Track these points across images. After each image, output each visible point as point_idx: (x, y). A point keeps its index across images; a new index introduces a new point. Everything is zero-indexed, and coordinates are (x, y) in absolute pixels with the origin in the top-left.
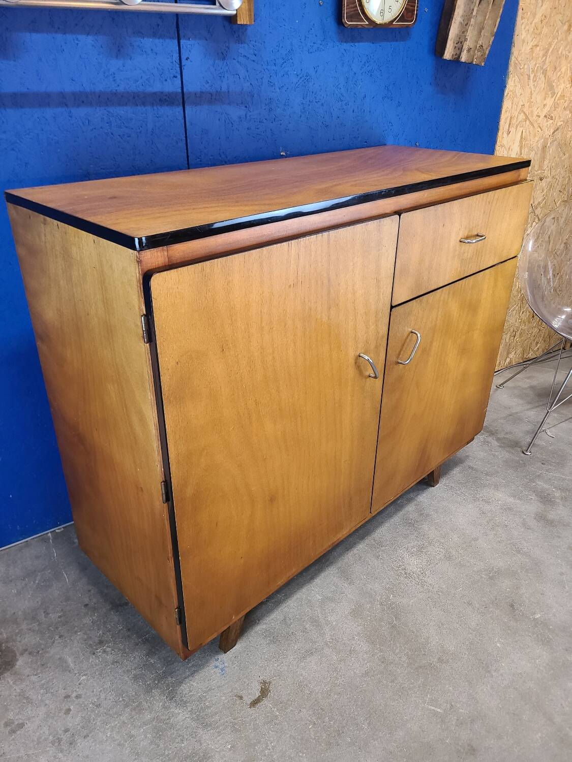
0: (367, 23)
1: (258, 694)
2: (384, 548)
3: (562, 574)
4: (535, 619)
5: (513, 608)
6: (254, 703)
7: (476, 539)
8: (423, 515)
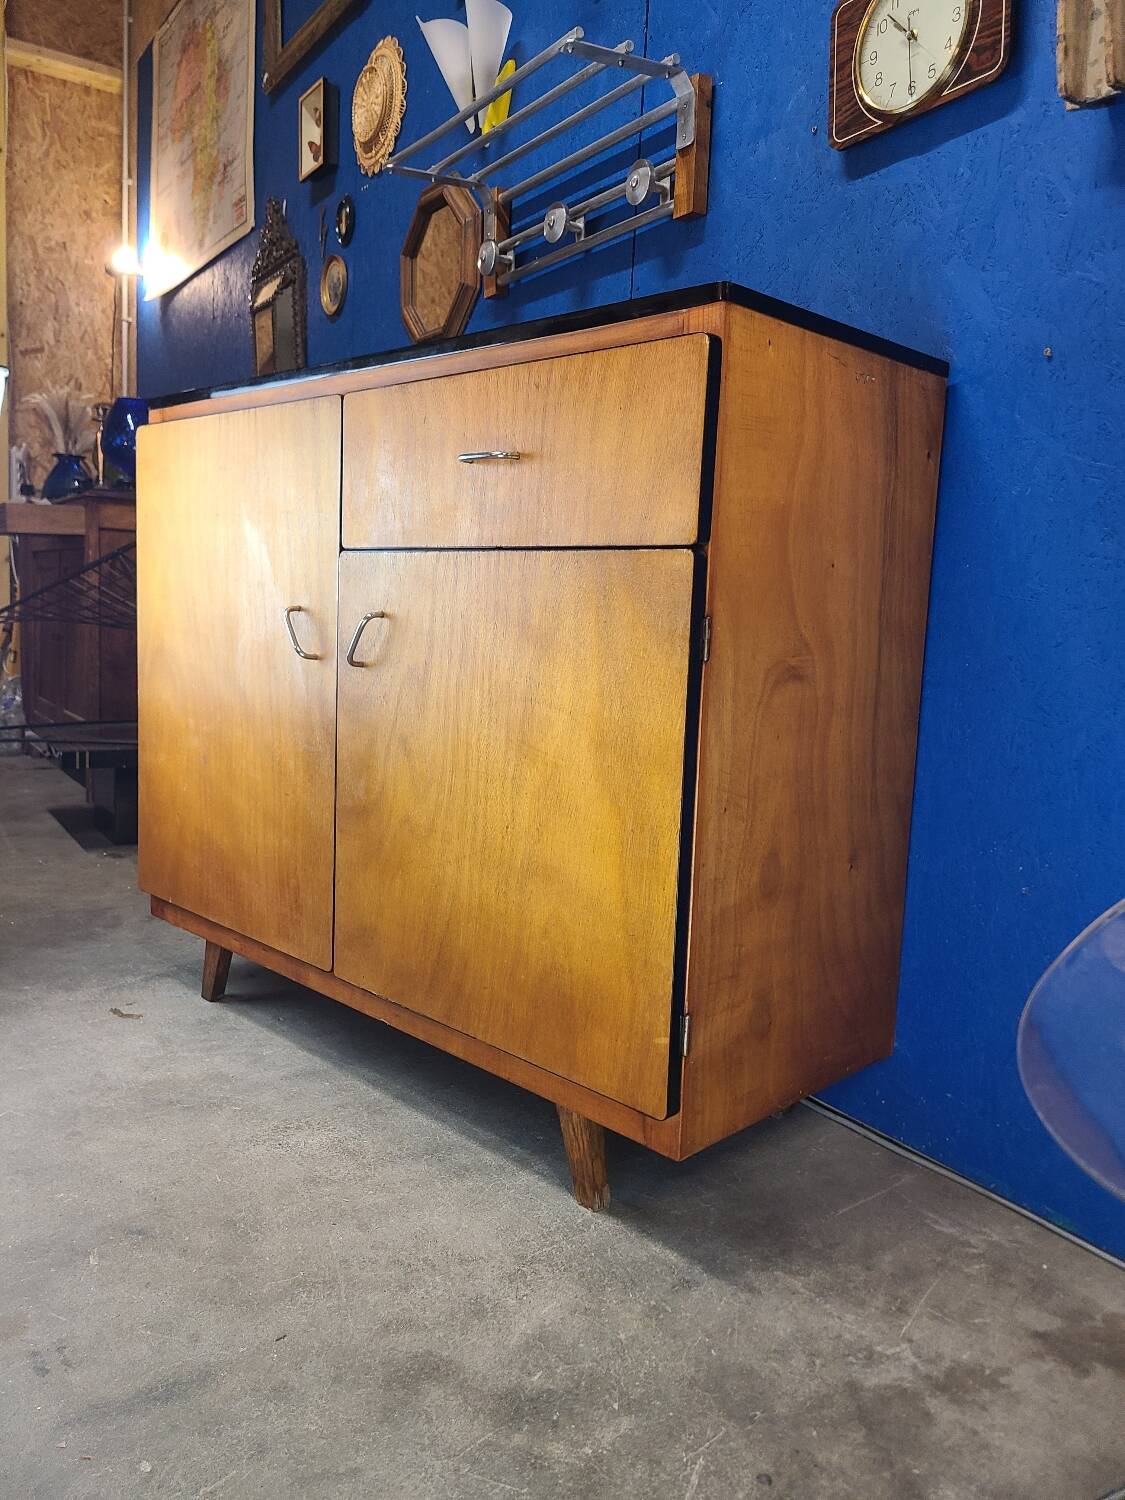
0: (880, 122)
1: (125, 1013)
2: (366, 1115)
3: (195, 1338)
4: (87, 1255)
5: (132, 1233)
6: (115, 1011)
7: (363, 1227)
8: (462, 1172)
